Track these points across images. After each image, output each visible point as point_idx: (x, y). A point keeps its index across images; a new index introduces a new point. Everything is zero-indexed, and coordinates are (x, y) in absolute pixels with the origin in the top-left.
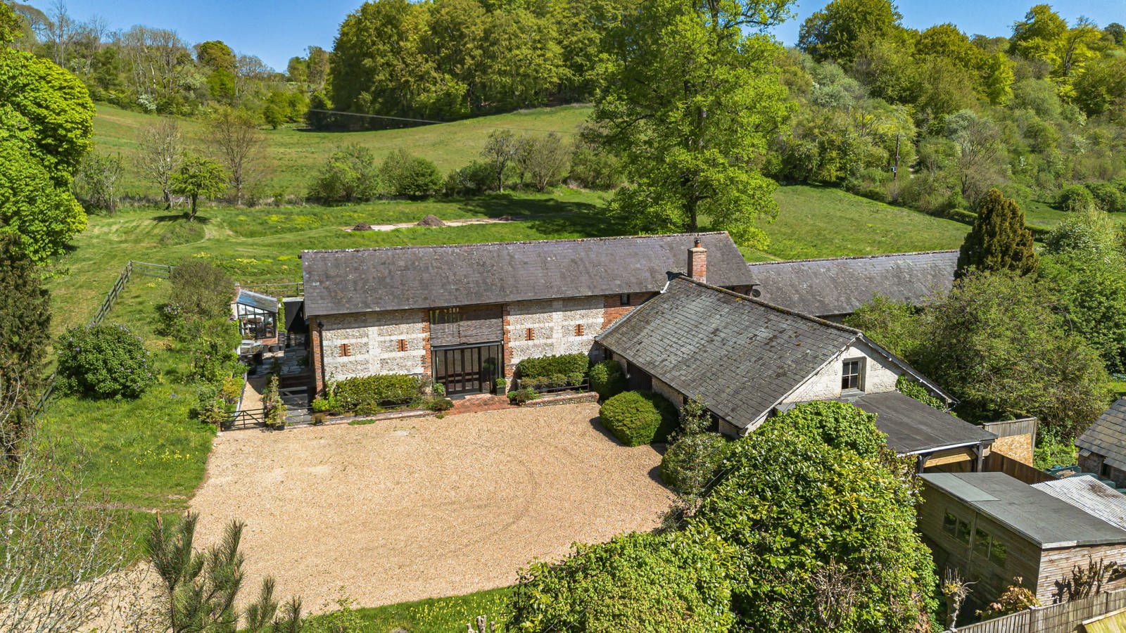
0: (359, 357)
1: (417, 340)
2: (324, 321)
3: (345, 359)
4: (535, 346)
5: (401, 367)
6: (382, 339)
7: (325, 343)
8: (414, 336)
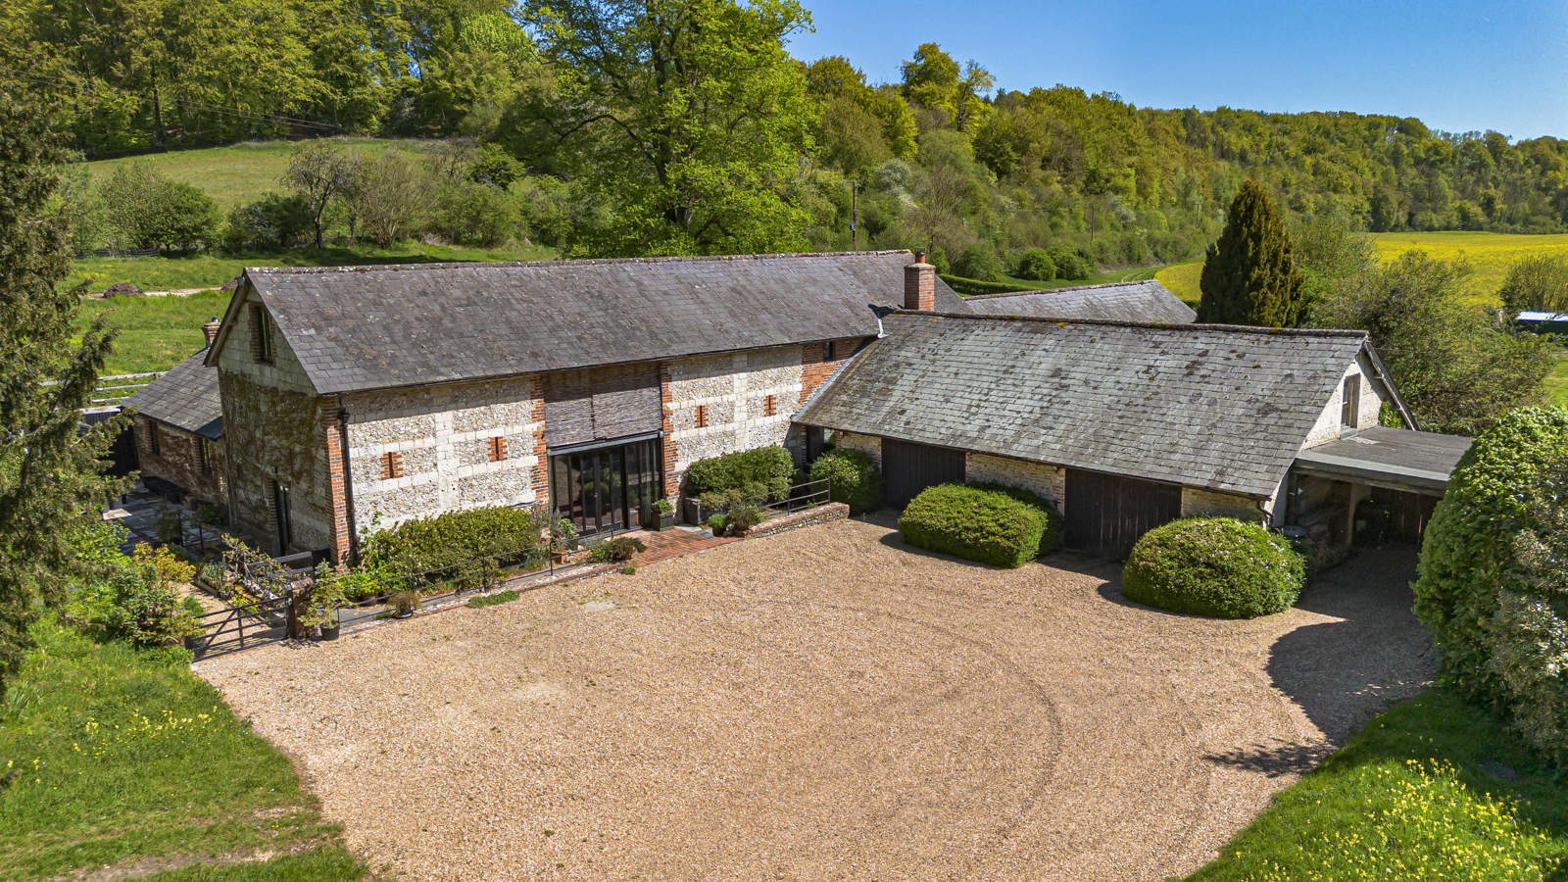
0: (420, 479)
1: (521, 435)
2: (349, 406)
3: (392, 484)
4: (709, 436)
5: (496, 492)
6: (461, 437)
7: (353, 453)
8: (517, 429)
